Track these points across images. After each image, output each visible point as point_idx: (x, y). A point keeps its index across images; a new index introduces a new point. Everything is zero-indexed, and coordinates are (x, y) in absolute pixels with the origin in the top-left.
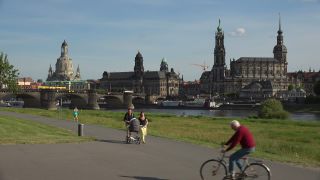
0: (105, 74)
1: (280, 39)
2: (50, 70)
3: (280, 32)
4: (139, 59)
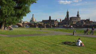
0: (43, 20)
3: (78, 12)
4: (50, 17)
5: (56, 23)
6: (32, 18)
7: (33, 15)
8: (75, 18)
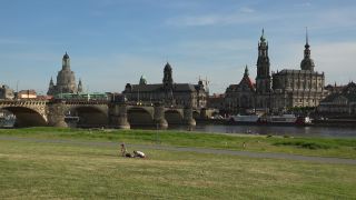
0: (128, 86)
1: (307, 52)
2: (51, 83)
3: (307, 46)
4: (168, 70)
5: (199, 99)
6: (60, 73)
7: (66, 57)
8: (293, 74)
